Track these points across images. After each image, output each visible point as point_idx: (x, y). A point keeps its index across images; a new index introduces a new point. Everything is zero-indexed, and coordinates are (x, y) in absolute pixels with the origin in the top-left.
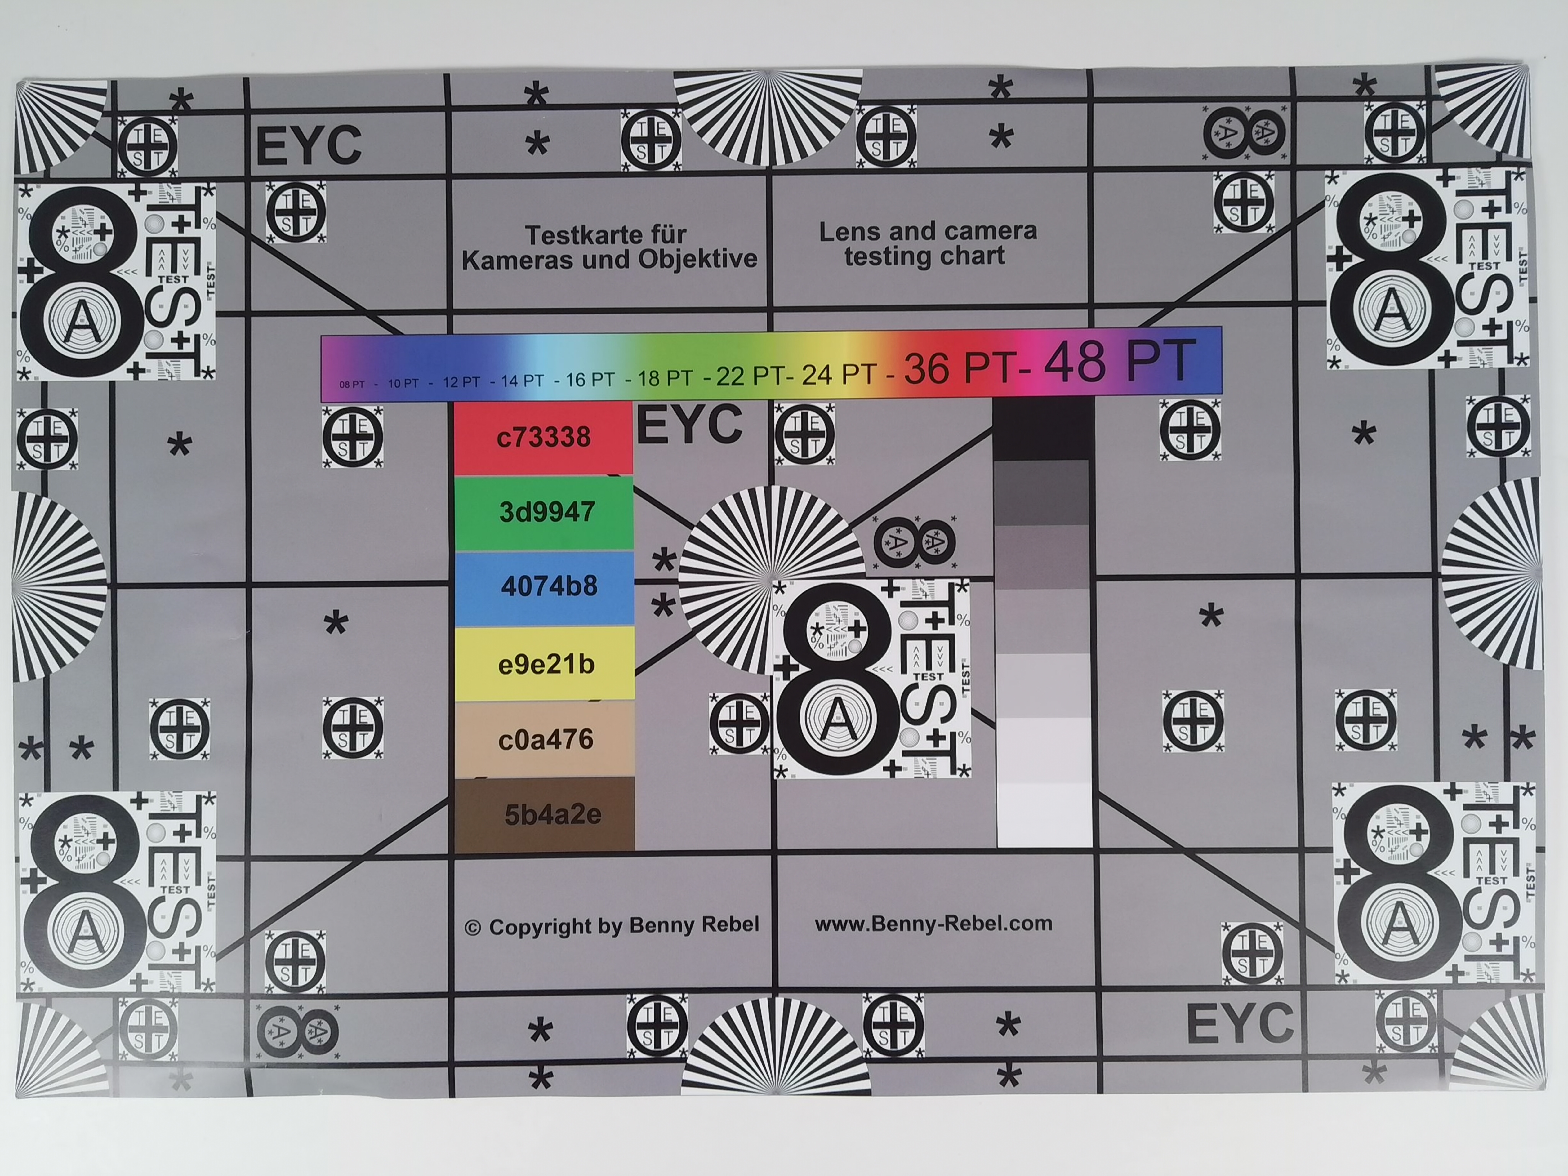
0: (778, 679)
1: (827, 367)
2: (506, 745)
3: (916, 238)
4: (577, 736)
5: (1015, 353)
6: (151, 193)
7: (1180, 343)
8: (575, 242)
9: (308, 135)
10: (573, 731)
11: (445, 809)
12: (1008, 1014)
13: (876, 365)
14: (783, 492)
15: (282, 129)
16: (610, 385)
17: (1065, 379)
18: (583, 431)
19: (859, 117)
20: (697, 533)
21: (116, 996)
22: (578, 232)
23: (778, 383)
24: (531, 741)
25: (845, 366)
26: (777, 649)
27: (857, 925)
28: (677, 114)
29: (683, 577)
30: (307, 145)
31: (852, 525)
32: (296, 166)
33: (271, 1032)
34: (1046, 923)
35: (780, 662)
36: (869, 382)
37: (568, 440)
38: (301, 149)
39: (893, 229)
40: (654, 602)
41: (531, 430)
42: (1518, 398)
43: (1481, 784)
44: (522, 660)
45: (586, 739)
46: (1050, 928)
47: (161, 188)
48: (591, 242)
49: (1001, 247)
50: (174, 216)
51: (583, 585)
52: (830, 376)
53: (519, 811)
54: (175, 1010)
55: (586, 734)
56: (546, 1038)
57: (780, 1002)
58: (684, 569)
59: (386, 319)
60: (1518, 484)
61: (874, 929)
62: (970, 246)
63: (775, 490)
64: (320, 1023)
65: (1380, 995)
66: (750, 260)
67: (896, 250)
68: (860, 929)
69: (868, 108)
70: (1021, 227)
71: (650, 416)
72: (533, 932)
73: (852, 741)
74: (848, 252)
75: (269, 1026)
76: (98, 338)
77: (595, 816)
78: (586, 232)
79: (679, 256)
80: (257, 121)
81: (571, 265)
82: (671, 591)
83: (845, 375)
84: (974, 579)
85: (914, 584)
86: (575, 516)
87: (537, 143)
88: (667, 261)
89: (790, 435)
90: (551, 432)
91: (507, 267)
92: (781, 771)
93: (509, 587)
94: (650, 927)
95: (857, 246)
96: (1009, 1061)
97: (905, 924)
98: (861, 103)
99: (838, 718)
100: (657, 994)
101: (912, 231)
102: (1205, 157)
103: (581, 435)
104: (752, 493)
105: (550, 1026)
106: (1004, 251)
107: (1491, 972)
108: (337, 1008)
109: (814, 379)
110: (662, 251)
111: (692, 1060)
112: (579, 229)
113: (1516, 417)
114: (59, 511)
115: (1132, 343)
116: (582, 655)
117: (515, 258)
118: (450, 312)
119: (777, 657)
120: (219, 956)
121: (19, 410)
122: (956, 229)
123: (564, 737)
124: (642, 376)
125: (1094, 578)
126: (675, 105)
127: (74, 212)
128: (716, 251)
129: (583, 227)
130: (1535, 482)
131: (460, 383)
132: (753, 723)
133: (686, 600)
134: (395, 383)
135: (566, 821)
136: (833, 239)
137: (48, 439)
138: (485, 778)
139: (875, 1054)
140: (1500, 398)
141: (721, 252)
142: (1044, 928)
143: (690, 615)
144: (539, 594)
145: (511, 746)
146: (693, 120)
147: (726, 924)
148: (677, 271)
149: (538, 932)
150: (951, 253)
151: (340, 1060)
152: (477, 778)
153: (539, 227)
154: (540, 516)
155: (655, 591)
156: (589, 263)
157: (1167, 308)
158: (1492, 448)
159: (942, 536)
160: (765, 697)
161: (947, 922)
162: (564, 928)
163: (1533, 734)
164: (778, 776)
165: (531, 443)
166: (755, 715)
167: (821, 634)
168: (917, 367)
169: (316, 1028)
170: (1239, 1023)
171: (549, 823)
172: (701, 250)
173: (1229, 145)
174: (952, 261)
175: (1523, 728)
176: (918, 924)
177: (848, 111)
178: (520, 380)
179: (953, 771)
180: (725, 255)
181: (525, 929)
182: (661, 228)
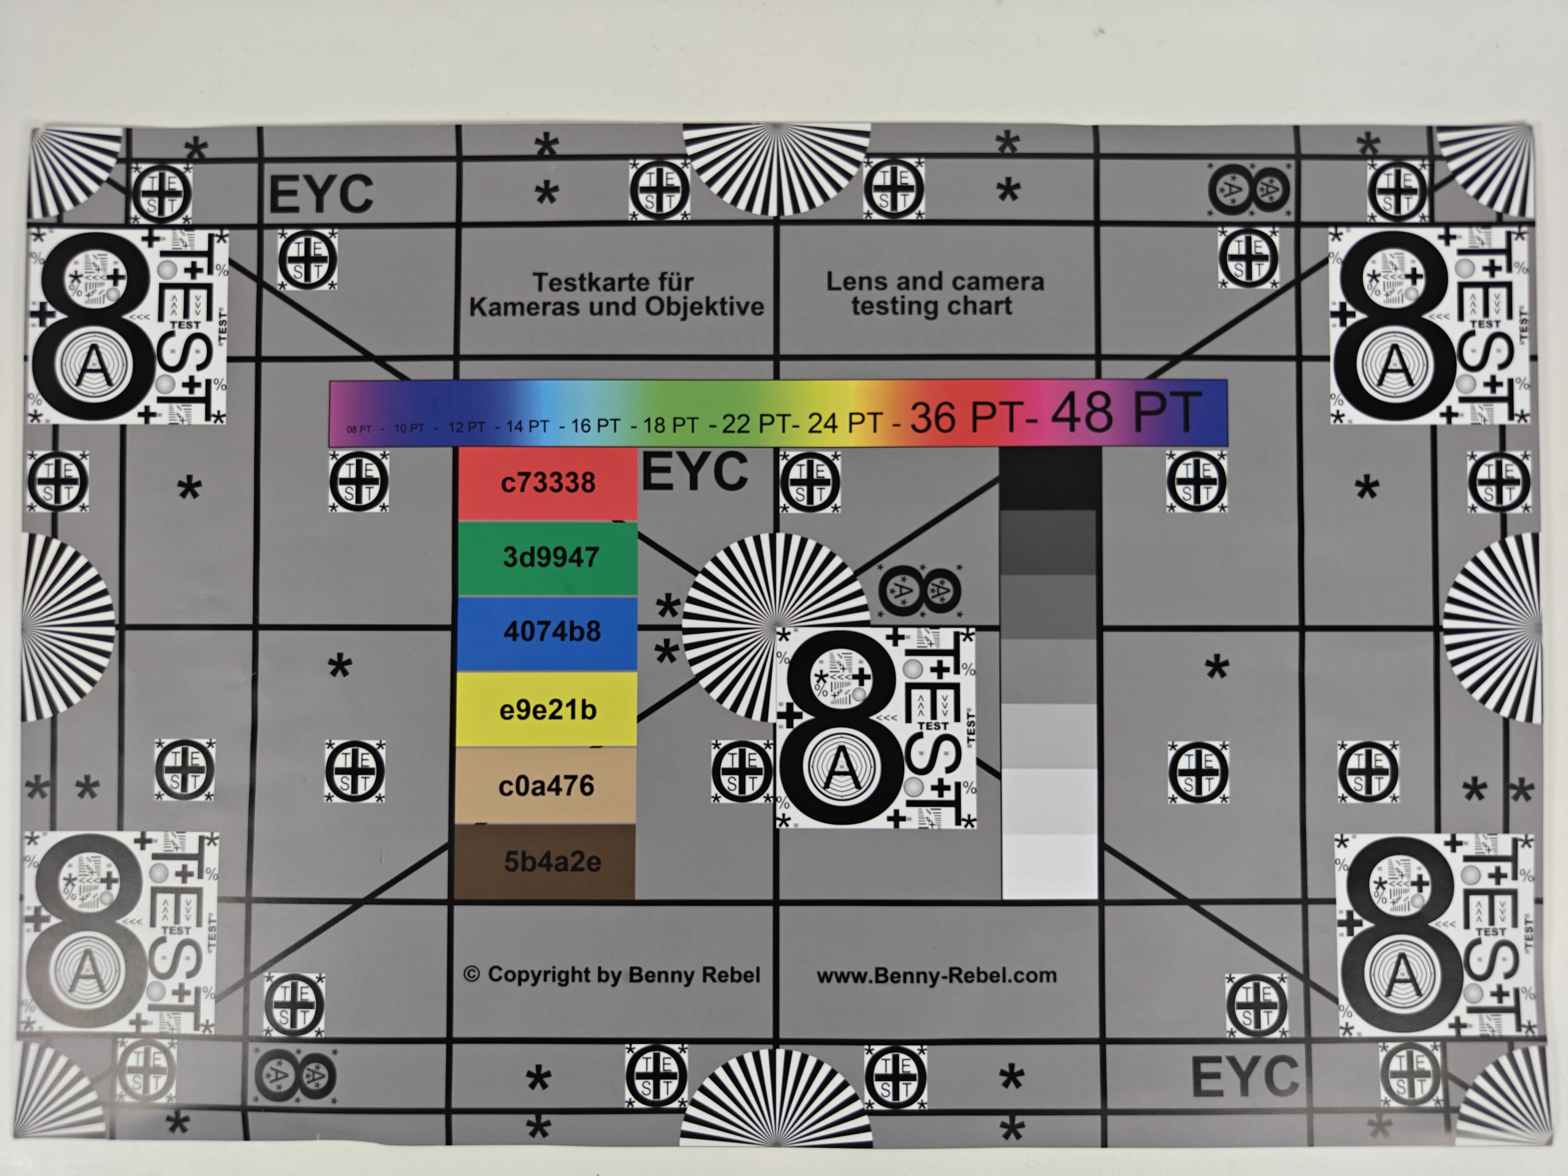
0: (781, 727)
1: (833, 416)
2: (506, 790)
3: (924, 288)
4: (577, 783)
5: (1021, 403)
6: (164, 239)
7: (1186, 395)
8: (582, 289)
9: (320, 184)
10: (574, 778)
11: (445, 855)
12: (1012, 1066)
13: (881, 414)
14: (788, 539)
15: (295, 178)
16: (615, 431)
17: (1072, 429)
18: (588, 477)
19: (866, 170)
20: (701, 579)
21: (115, 1036)
22: (585, 279)
23: (784, 431)
24: (531, 787)
25: (851, 414)
26: (781, 696)
27: (860, 978)
28: (685, 164)
29: (687, 623)
30: (320, 193)
31: (857, 573)
32: (308, 215)
33: (268, 1076)
34: (1050, 976)
35: (783, 709)
36: (875, 430)
37: (572, 486)
38: (313, 198)
39: (900, 278)
40: (658, 648)
41: (536, 475)
42: (1518, 454)
43: (1481, 836)
44: (523, 706)
45: (587, 786)
46: (1055, 980)
47: (174, 234)
48: (598, 289)
49: (1008, 299)
50: (186, 262)
51: (586, 630)
52: (836, 424)
53: (519, 858)
54: (174, 1052)
55: (587, 780)
56: (544, 1086)
57: (780, 1054)
58: (688, 616)
59: (394, 364)
60: (1519, 540)
61: (877, 981)
62: (977, 296)
63: (780, 538)
64: (317, 1068)
65: (1384, 1048)
66: (757, 308)
67: (903, 300)
68: (863, 981)
69: (875, 161)
70: (1028, 278)
71: (656, 462)
72: (531, 980)
73: (855, 790)
74: (855, 301)
75: (267, 1070)
76: (109, 382)
77: (594, 864)
78: (594, 278)
79: (685, 304)
80: (271, 170)
81: (577, 311)
82: (674, 637)
83: (851, 423)
84: (980, 628)
85: (920, 632)
86: (579, 562)
87: (547, 192)
88: (674, 308)
89: (796, 482)
90: (556, 477)
91: (514, 313)
92: (784, 820)
93: (512, 632)
94: (650, 977)
95: (863, 295)
96: (1012, 1113)
97: (908, 977)
98: (869, 156)
99: (842, 767)
100: (657, 1045)
101: (919, 282)
102: (1210, 213)
103: (586, 481)
104: (757, 541)
105: (548, 1074)
106: (1011, 302)
107: (1493, 1024)
108: (335, 1052)
109: (820, 427)
110: (669, 298)
111: (692, 1111)
112: (586, 276)
113: (1516, 473)
114: (69, 552)
115: (1139, 395)
116: (584, 701)
117: (522, 304)
118: (456, 358)
119: (781, 704)
120: (218, 998)
121: (30, 452)
122: (962, 279)
123: (564, 784)
124: (647, 423)
125: (1101, 629)
126: (684, 156)
127: (87, 257)
128: (723, 299)
129: (591, 274)
130: (1536, 538)
131: (465, 428)
132: (755, 771)
133: (689, 647)
134: (400, 428)
135: (566, 869)
136: (839, 289)
137: (58, 481)
138: (484, 824)
139: (877, 1107)
140: (1501, 454)
141: (728, 300)
142: (1048, 981)
143: (694, 661)
144: (542, 639)
145: (511, 793)
146: (701, 170)
147: (727, 975)
148: (684, 318)
149: (536, 979)
150: (958, 303)
151: (338, 1105)
152: (477, 824)
153: (546, 274)
154: (544, 562)
155: (659, 637)
156: (596, 310)
157: (1174, 360)
158: (1493, 503)
159: (948, 584)
160: (768, 745)
161: (951, 975)
162: (563, 976)
163: (1532, 787)
164: (780, 825)
165: (536, 488)
166: (759, 763)
167: (825, 682)
168: (924, 416)
169: (314, 1072)
170: (1244, 1076)
171: (548, 870)
172: (708, 298)
173: (1233, 201)
174: (959, 311)
175: (1522, 780)
176: (922, 977)
177: (856, 163)
178: (526, 425)
179: (958, 821)
180: (732, 304)
181: (524, 976)
182: (668, 276)
